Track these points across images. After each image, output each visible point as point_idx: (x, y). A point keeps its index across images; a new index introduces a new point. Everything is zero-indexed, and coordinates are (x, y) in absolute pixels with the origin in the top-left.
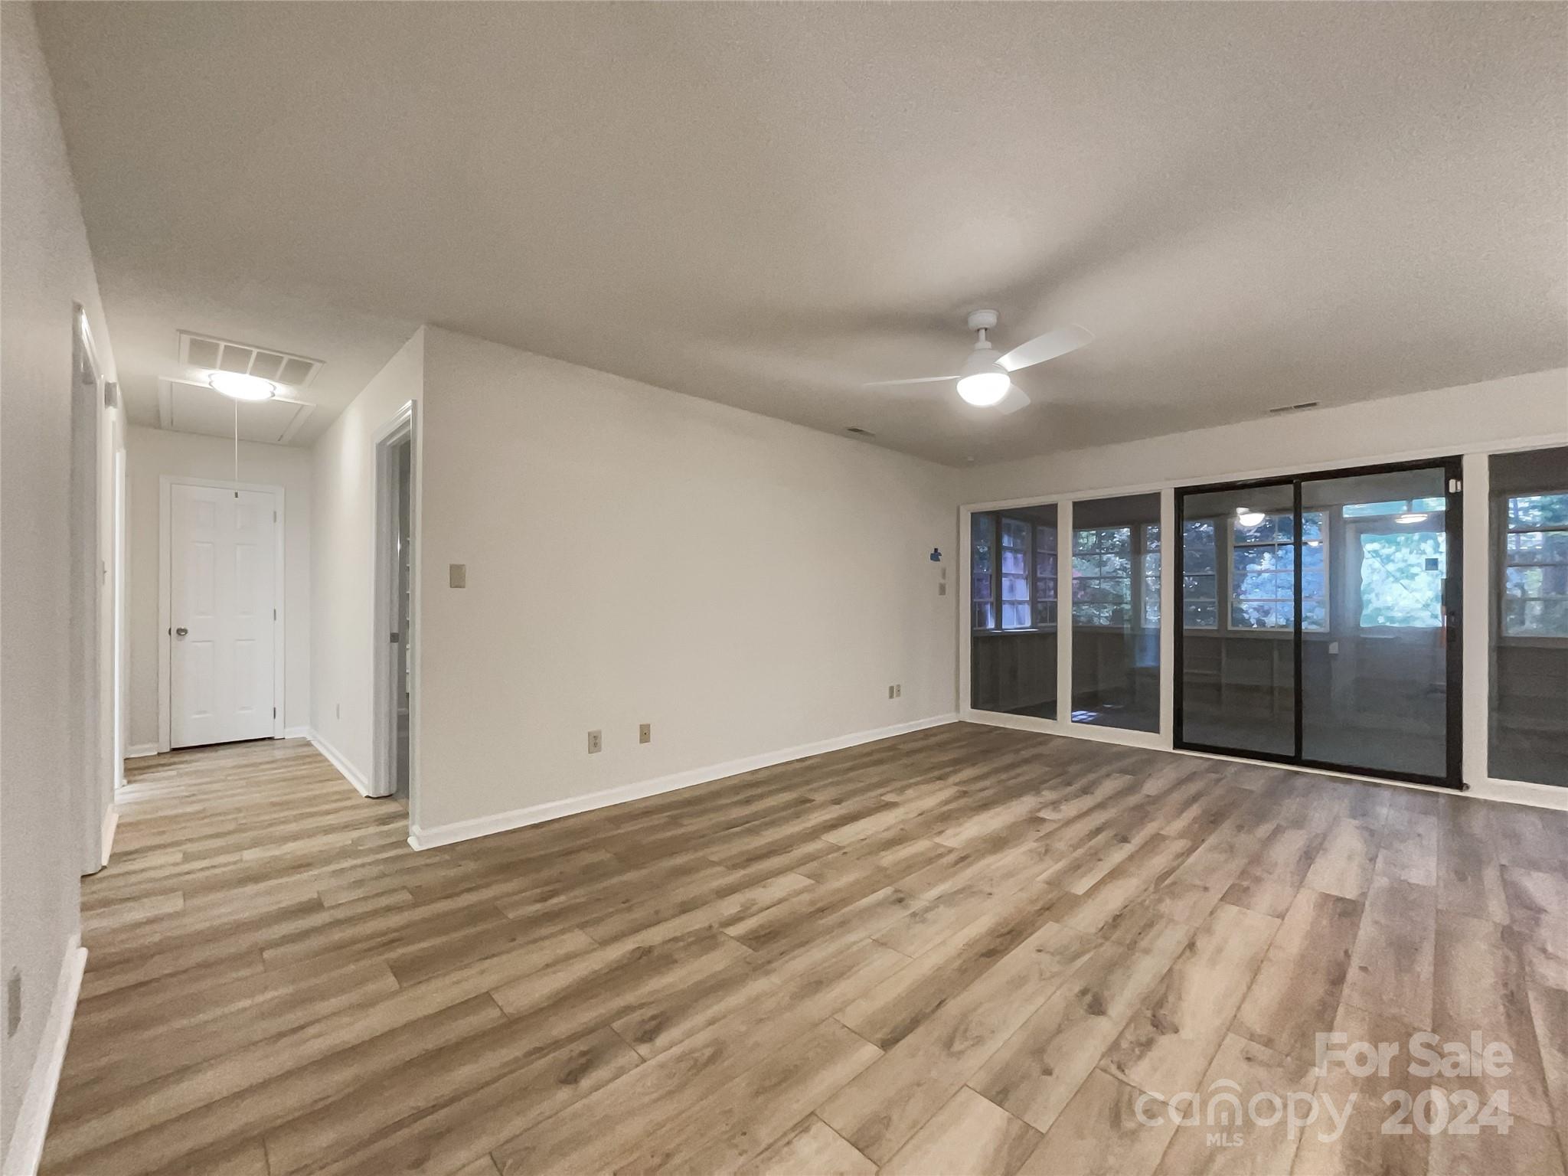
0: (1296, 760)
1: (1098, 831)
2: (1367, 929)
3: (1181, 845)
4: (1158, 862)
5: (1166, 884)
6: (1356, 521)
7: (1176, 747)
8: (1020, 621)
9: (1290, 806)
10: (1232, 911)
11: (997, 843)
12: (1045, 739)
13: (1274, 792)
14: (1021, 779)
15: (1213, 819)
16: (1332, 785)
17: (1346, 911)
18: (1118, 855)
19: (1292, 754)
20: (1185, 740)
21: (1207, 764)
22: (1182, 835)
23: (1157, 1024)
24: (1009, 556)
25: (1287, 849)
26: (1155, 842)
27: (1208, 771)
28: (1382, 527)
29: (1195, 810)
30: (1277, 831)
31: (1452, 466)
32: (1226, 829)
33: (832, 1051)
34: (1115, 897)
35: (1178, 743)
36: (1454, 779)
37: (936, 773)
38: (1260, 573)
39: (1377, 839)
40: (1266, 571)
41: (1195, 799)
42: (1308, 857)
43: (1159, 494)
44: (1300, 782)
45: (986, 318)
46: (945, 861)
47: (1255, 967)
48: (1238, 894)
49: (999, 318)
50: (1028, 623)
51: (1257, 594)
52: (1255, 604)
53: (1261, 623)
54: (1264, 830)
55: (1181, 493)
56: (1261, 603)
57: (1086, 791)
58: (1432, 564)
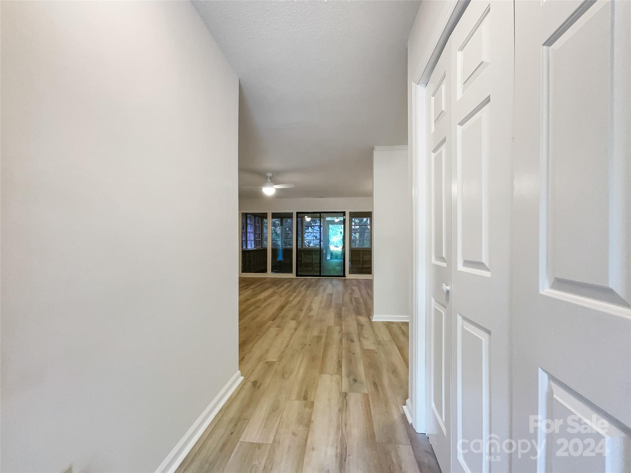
0: (320, 276)
1: (289, 292)
2: (334, 296)
3: (305, 291)
4: (302, 294)
5: (305, 296)
6: (328, 221)
7: (296, 276)
8: (251, 246)
9: (320, 283)
10: (315, 298)
11: (270, 296)
12: (265, 279)
13: (317, 281)
14: (266, 286)
15: (308, 287)
16: (326, 279)
17: (331, 295)
18: (295, 294)
19: (319, 275)
20: (298, 274)
21: (303, 279)
22: (304, 290)
23: (310, 310)
24: (249, 226)
25: (321, 289)
26: (300, 292)
27: (304, 280)
28: (333, 223)
29: (305, 286)
30: (319, 287)
31: (344, 213)
32: (311, 288)
33: (265, 323)
34: (297, 299)
35: (297, 275)
36: (344, 276)
37: (245, 288)
38: (308, 233)
39: (334, 286)
40: (309, 232)
41: (304, 285)
42: (325, 290)
43: (293, 213)
44: (321, 280)
45: (270, 175)
46: (262, 300)
47: (321, 302)
48: (316, 295)
49: (272, 175)
50: (253, 247)
51: (308, 238)
52: (307, 241)
53: (308, 246)
54: (317, 287)
55: (298, 213)
56: (309, 241)
57: (282, 286)
58: (341, 233)
